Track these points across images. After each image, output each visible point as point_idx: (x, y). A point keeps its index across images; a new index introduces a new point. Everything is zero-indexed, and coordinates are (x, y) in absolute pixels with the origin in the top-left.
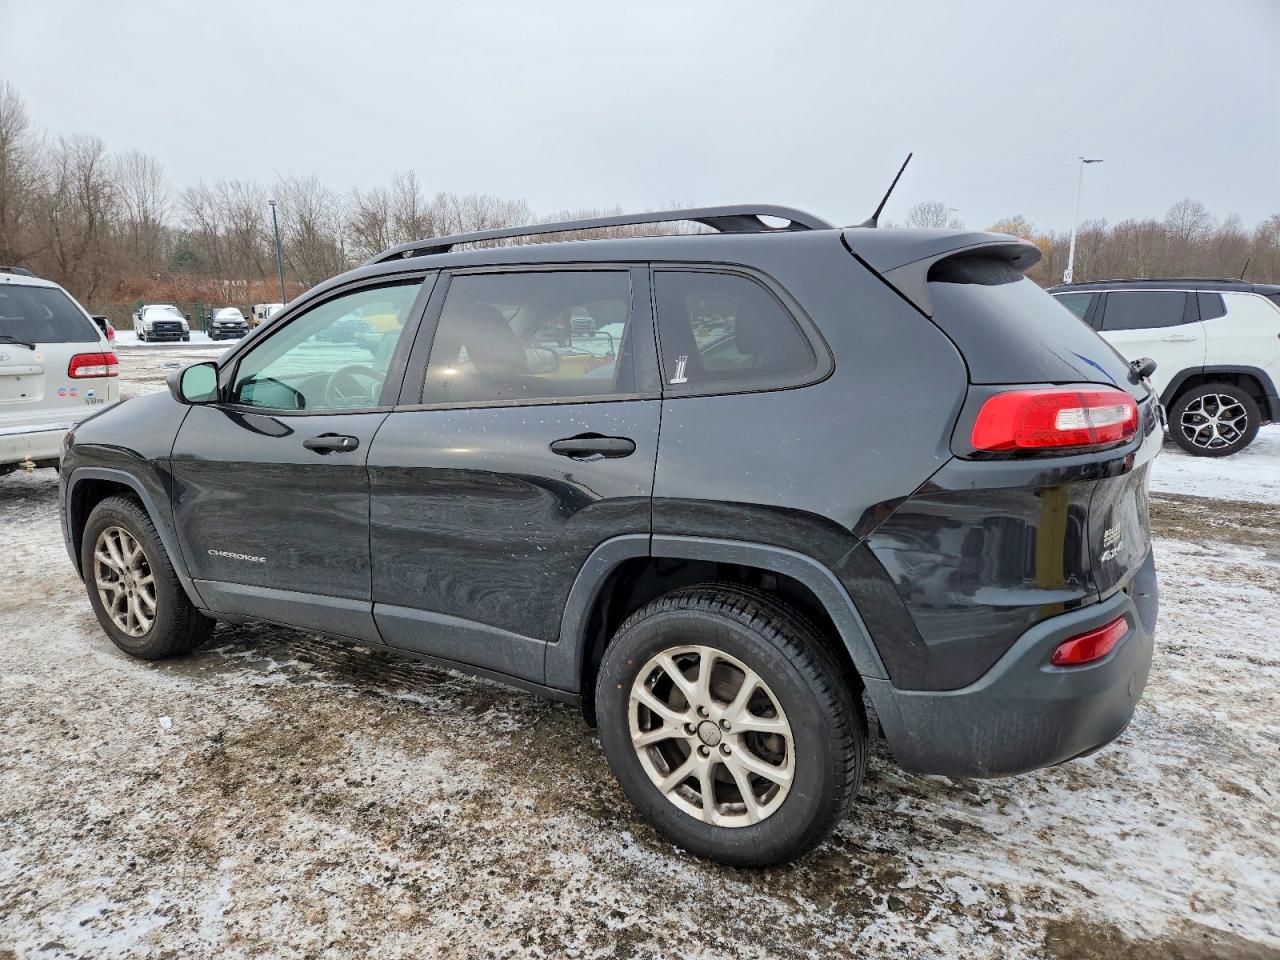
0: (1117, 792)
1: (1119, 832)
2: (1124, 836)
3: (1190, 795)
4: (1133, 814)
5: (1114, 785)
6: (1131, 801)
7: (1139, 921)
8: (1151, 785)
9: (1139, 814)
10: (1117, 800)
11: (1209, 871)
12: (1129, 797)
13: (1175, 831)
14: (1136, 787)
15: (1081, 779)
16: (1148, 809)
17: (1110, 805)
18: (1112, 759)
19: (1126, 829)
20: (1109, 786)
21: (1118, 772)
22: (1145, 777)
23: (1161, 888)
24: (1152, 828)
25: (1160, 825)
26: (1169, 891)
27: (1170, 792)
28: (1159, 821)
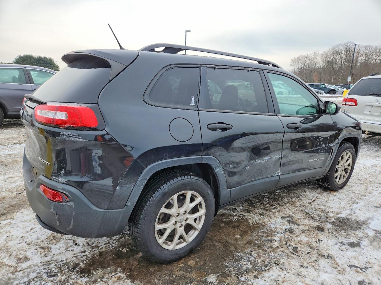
0: (39, 241)
1: (34, 229)
2: (32, 229)
3: (14, 254)
4: (32, 237)
5: (41, 242)
6: (33, 240)
7: (22, 213)
8: (29, 249)
9: (30, 237)
10: (38, 239)
11: (6, 233)
12: (35, 241)
13: (18, 237)
14: (33, 245)
15: (52, 238)
16: (27, 240)
17: (39, 235)
18: (46, 252)
19: (32, 231)
20: (42, 241)
21: (43, 248)
22: (32, 251)
23: (19, 222)
24: (24, 235)
25: (22, 237)
26: (17, 223)
27: (22, 250)
28: (23, 238)
